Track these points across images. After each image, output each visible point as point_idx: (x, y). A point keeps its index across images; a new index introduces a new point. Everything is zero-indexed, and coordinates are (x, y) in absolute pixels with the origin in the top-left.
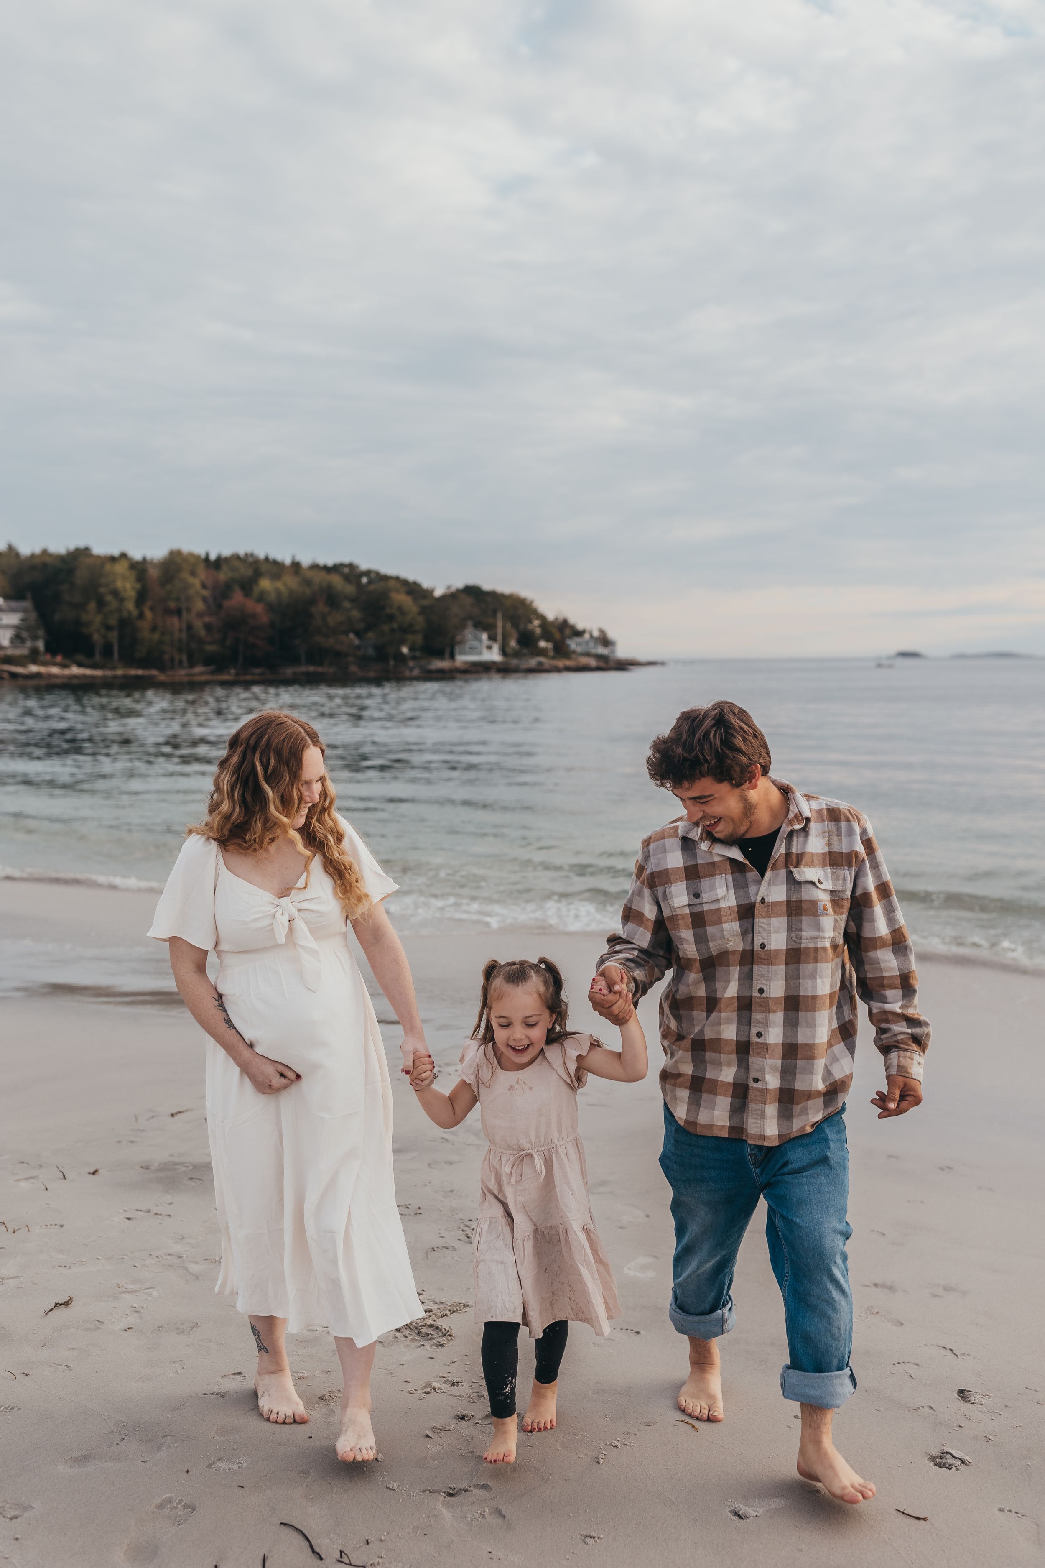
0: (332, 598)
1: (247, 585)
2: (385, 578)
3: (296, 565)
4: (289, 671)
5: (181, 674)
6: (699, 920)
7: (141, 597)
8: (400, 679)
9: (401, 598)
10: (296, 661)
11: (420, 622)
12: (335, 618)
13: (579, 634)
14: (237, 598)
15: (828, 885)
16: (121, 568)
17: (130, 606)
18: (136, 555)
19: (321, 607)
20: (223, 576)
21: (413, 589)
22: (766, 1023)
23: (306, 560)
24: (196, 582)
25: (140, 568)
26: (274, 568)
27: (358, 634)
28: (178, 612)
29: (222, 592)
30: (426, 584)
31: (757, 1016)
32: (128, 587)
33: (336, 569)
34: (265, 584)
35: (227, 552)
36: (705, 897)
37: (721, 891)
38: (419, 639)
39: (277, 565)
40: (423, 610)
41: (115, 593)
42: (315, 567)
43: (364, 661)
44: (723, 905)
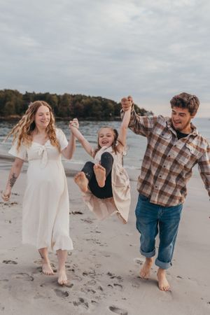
0: (96, 103)
1: (80, 101)
2: (107, 100)
3: (89, 97)
4: (87, 118)
5: (66, 118)
6: (159, 140)
7: (59, 103)
8: (109, 120)
9: (110, 104)
10: (89, 116)
11: (114, 109)
12: (97, 108)
13: (146, 112)
14: (78, 103)
15: (193, 152)
16: (55, 97)
17: (57, 105)
18: (58, 94)
19: (94, 106)
20: (75, 98)
21: (113, 102)
22: (163, 174)
23: (91, 96)
24: (69, 100)
25: (59, 97)
26: (85, 97)
27: (102, 111)
28: (66, 106)
29: (74, 102)
30: (115, 101)
31: (161, 172)
32: (56, 101)
33: (98, 98)
34: (83, 100)
35: (76, 94)
36: (164, 136)
37: (168, 138)
38: (113, 112)
39: (86, 97)
40: (115, 106)
41: (54, 102)
42: (93, 97)
43: (102, 117)
44: (167, 141)
